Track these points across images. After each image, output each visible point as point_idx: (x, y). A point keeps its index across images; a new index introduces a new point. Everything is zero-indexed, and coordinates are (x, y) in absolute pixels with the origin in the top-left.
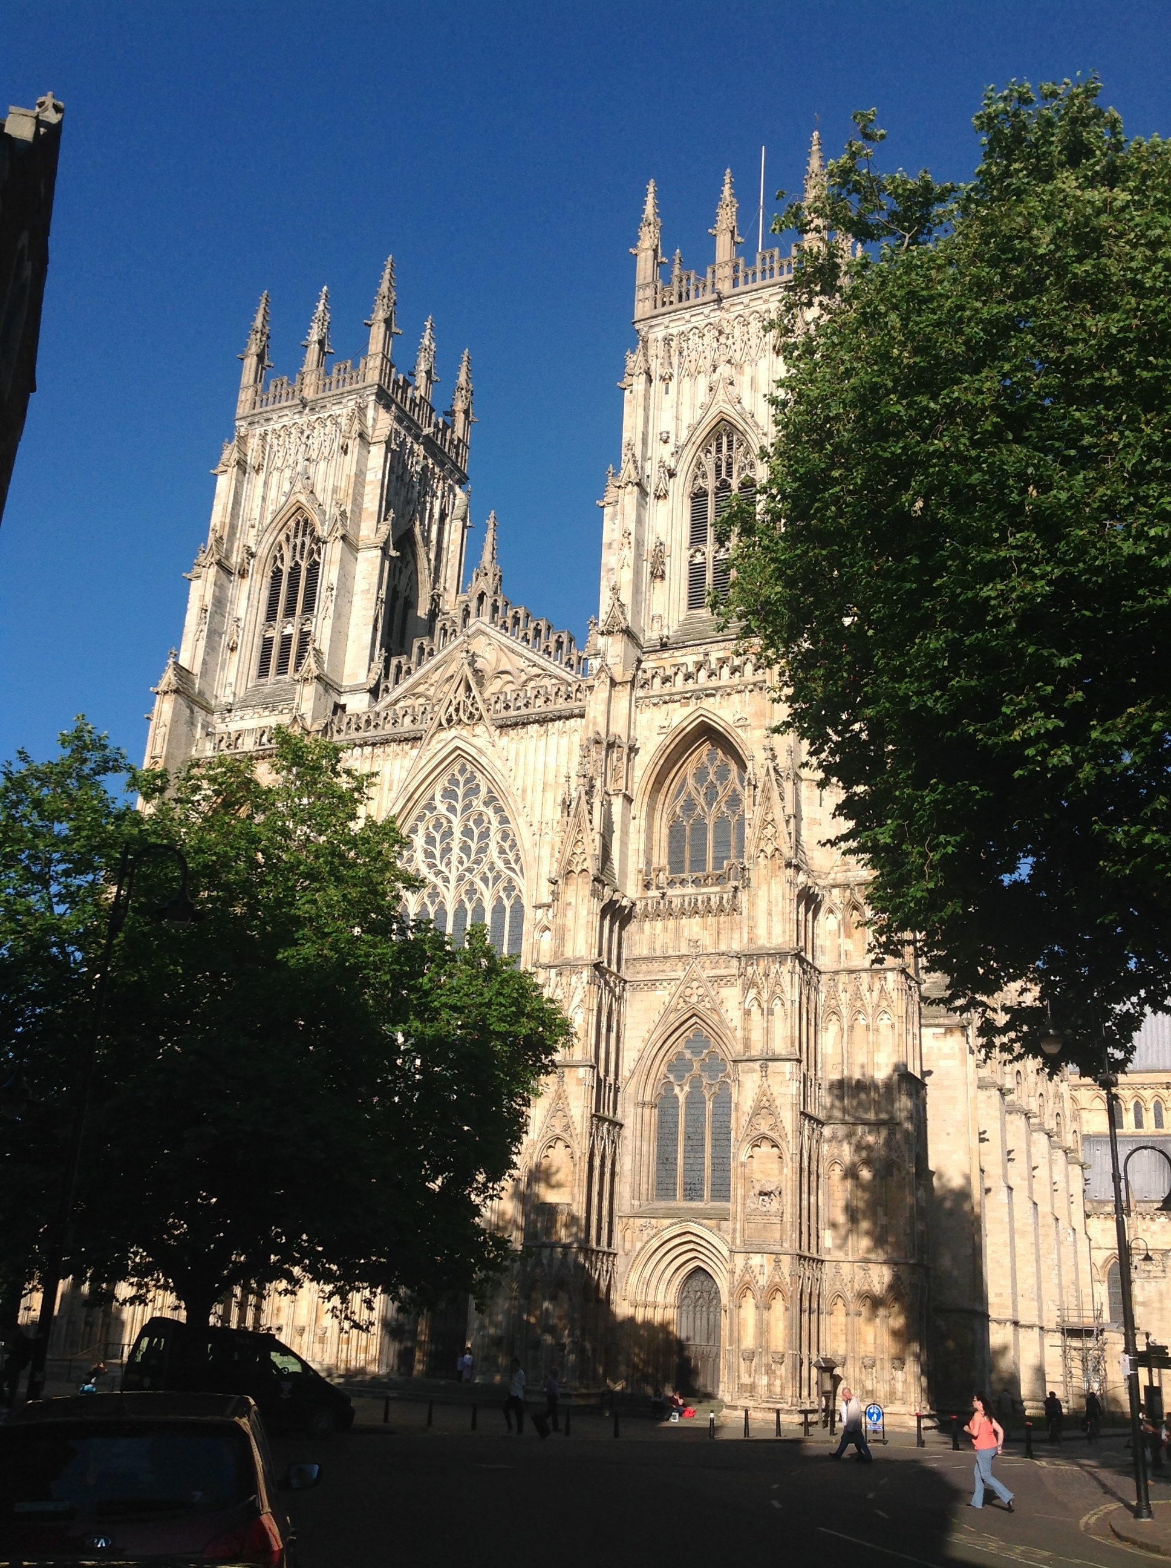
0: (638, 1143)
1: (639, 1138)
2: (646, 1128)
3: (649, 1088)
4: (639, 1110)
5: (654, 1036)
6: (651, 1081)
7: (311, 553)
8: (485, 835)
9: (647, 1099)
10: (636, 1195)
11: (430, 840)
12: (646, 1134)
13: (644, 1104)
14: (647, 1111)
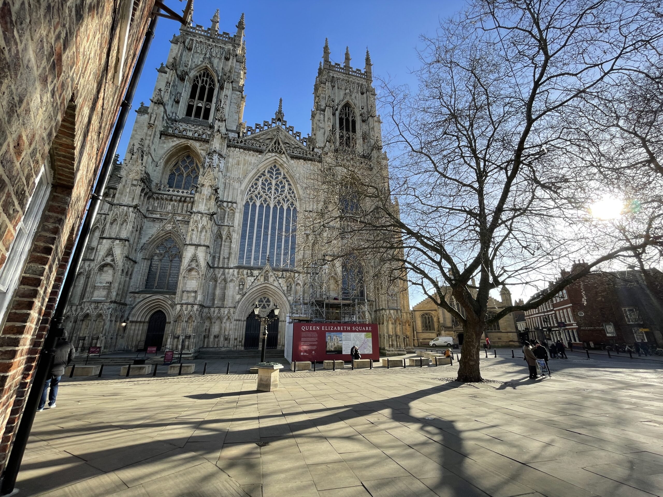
7: (210, 84)
8: (283, 187)
11: (263, 184)
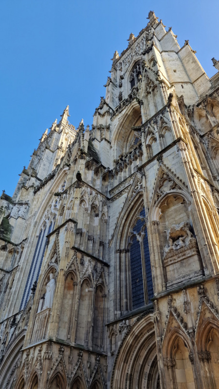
0: (118, 273)
1: (118, 271)
2: (123, 264)
3: (123, 242)
4: (118, 254)
5: (122, 214)
6: (124, 238)
9: (123, 248)
10: (118, 307)
12: (123, 268)
13: (120, 251)
14: (123, 255)
